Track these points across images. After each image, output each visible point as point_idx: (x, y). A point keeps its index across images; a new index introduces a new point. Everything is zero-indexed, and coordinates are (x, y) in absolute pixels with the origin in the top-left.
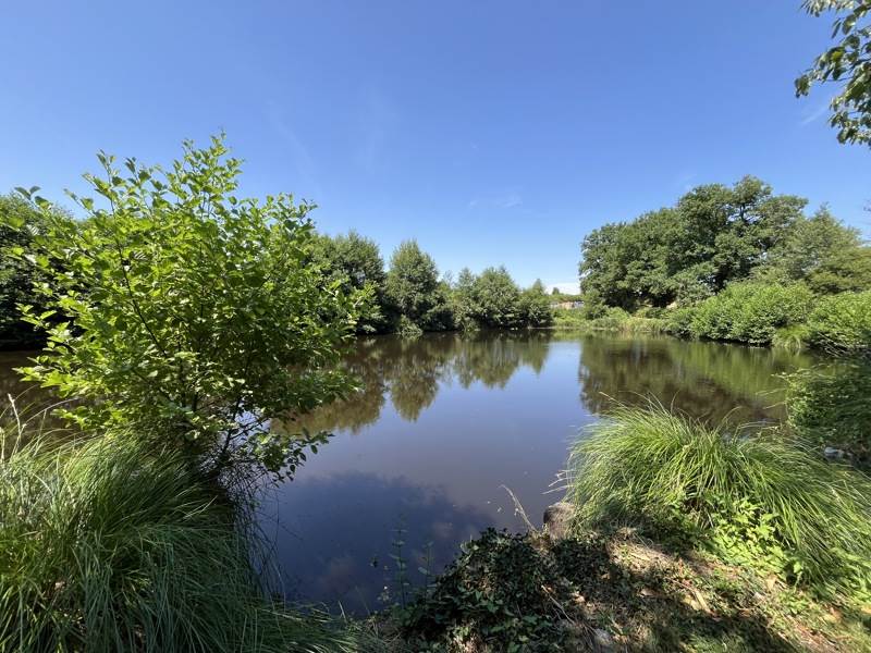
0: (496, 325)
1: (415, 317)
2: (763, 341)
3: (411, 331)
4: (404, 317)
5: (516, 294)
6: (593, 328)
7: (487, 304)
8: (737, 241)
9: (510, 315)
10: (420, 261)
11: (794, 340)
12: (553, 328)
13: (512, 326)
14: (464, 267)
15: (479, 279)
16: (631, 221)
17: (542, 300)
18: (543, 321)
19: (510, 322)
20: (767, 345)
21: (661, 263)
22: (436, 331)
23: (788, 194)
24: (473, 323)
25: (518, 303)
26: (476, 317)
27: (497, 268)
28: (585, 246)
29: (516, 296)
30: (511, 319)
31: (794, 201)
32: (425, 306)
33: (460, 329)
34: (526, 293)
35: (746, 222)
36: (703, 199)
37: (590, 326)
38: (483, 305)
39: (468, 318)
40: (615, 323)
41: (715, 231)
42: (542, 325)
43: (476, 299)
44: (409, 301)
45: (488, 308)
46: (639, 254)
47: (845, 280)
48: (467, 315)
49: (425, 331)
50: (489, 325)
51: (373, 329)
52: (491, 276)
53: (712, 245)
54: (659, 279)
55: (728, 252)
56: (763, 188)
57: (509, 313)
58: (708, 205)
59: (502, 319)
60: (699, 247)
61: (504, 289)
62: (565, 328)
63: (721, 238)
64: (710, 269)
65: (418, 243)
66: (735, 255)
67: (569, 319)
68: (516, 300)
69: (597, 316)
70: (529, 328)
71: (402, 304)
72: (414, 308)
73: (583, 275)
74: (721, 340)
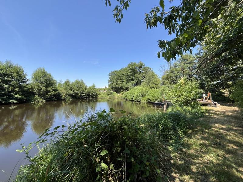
0: (79, 98)
1: (43, 96)
2: (139, 101)
3: (40, 101)
4: (37, 96)
5: (85, 88)
6: (109, 98)
7: (75, 91)
8: (139, 76)
9: (84, 95)
10: (45, 76)
11: (145, 100)
12: (98, 98)
13: (84, 98)
14: (67, 79)
15: (73, 83)
16: (119, 70)
17: (94, 90)
18: (94, 96)
19: (84, 97)
20: (140, 102)
21: (125, 81)
22: (53, 101)
23: (148, 67)
24: (70, 97)
25: (86, 91)
26: (71, 95)
27: (80, 80)
28: (110, 75)
29: (86, 88)
30: (84, 96)
31: (149, 68)
32: (47, 92)
33: (65, 100)
34: (90, 88)
35: (141, 72)
36: (132, 66)
37: (108, 97)
38: (73, 91)
39: (68, 96)
40: (113, 96)
41: (135, 73)
42: (94, 97)
43: (71, 90)
44: (40, 90)
45: (76, 93)
46: (121, 78)
47: (155, 86)
48: (67, 95)
49: (47, 101)
50: (76, 98)
51: (15, 102)
52: (77, 82)
53: (134, 76)
54: (124, 85)
55: (137, 79)
56: (143, 64)
57: (83, 94)
58: (133, 67)
59: (81, 96)
60: (132, 77)
61: (81, 86)
62: (101, 98)
63: (136, 75)
64: (134, 82)
65: (45, 69)
66: (139, 79)
67: (103, 95)
68: (86, 90)
69: (110, 95)
70: (91, 98)
71: (36, 91)
72: (41, 92)
73: (109, 83)
74: (132, 101)
